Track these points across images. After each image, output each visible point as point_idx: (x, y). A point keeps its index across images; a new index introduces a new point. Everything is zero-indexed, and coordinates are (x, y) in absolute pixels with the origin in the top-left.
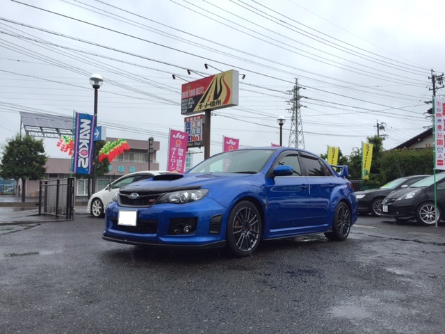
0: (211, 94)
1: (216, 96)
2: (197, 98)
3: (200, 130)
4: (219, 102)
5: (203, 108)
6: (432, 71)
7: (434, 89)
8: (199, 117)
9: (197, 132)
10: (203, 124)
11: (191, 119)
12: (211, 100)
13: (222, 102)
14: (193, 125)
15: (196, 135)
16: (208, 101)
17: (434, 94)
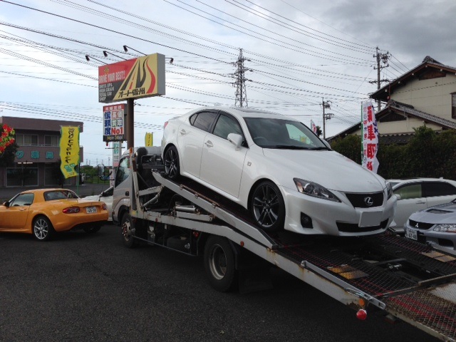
0: (133, 81)
1: (140, 83)
2: (117, 85)
3: (122, 122)
4: (143, 91)
5: (125, 97)
7: (379, 69)
8: (120, 107)
9: (118, 124)
10: (125, 115)
11: (111, 108)
12: (134, 87)
13: (146, 92)
14: (113, 115)
15: (117, 128)
16: (130, 88)
17: (379, 74)
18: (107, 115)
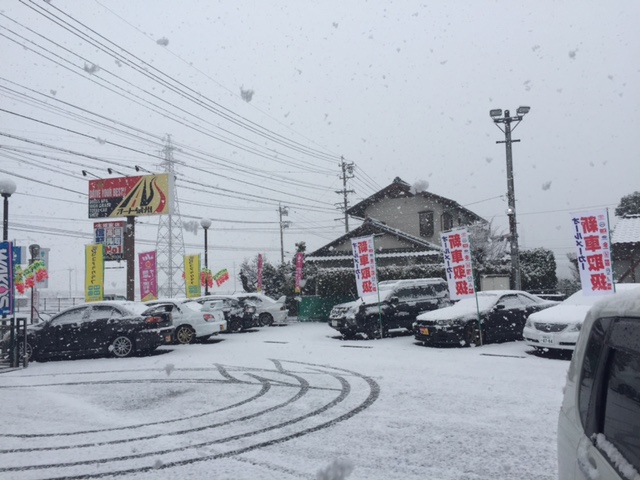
0: (137, 198)
1: (145, 201)
2: (114, 201)
3: (120, 241)
4: (150, 209)
5: (127, 214)
6: (342, 158)
7: (344, 178)
8: (118, 224)
9: (115, 241)
10: (124, 233)
11: (105, 225)
12: (138, 205)
13: (154, 210)
14: (108, 233)
15: (113, 247)
16: (133, 205)
17: (345, 184)
18: (100, 233)
